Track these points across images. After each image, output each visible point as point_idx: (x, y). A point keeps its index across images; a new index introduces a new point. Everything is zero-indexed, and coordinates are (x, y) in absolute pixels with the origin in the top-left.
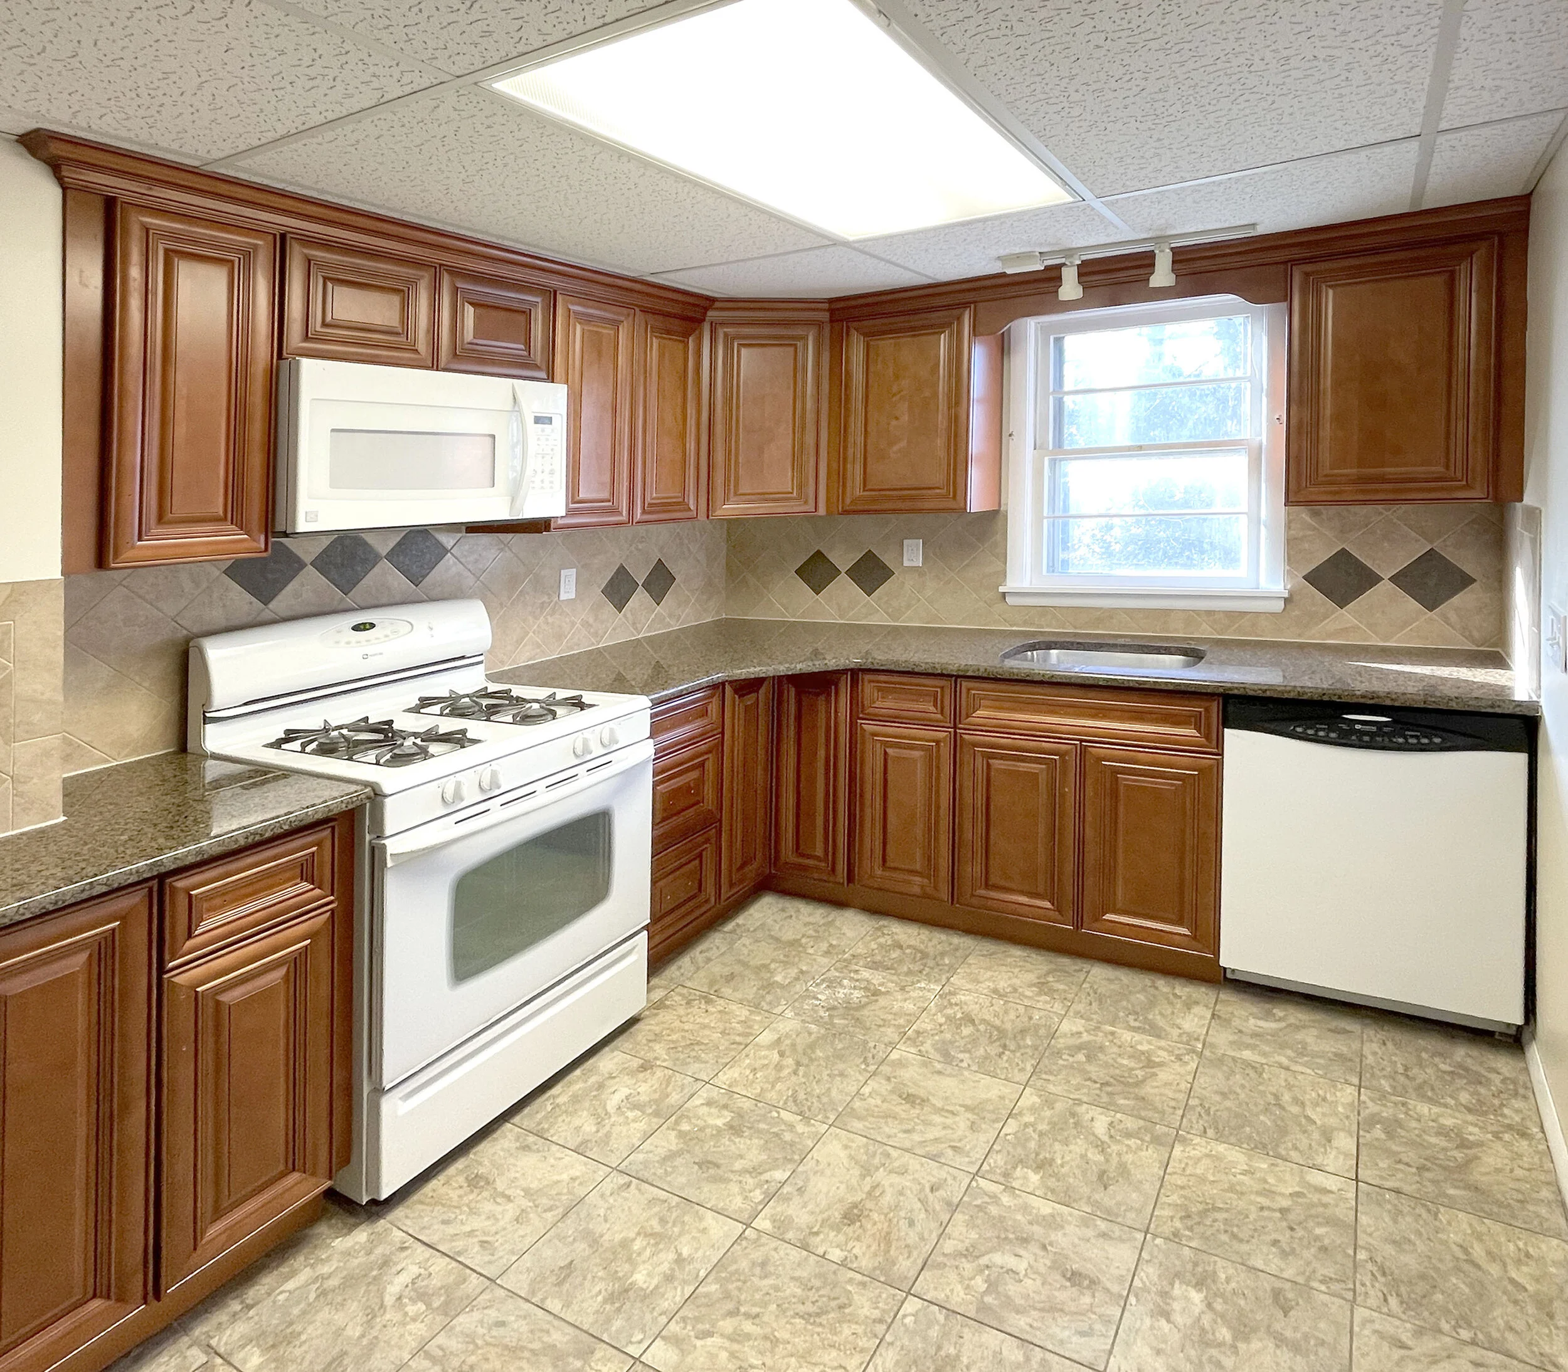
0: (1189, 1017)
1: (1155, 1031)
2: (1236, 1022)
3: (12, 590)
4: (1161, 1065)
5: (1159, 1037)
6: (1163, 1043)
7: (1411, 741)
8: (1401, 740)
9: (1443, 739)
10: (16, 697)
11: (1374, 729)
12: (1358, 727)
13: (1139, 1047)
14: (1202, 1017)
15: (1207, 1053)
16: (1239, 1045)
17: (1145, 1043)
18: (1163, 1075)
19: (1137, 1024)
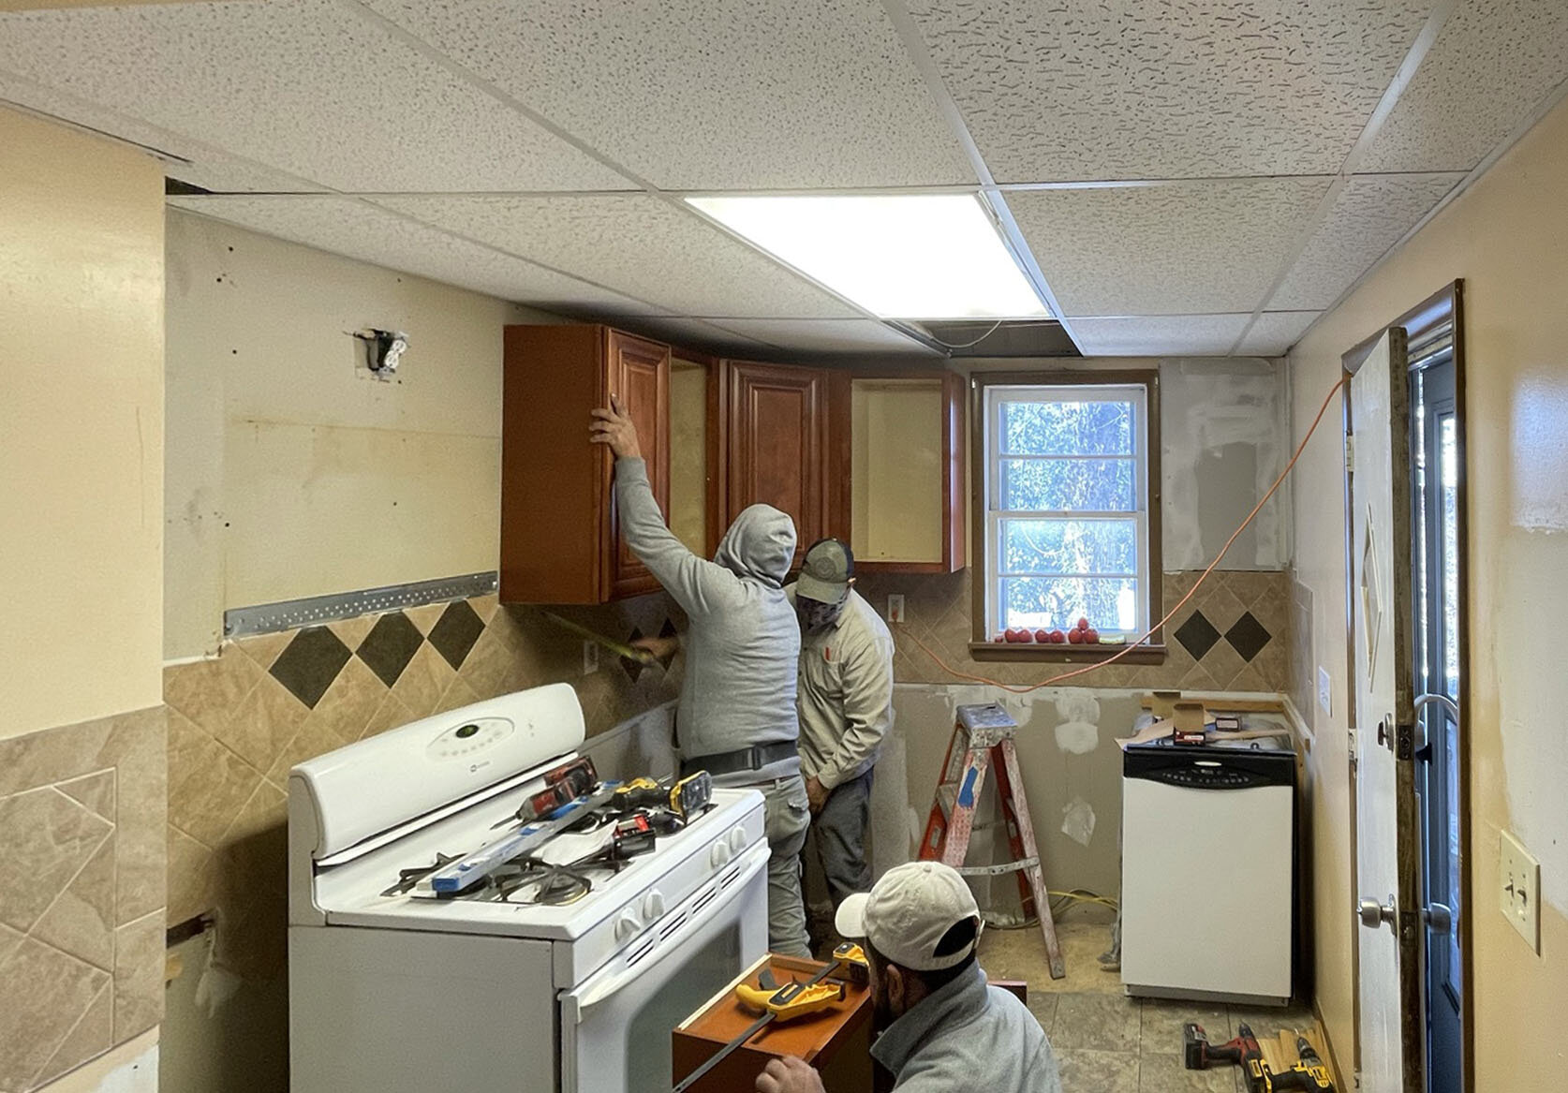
0: (1127, 1028)
1: (1111, 1046)
2: (1157, 1025)
3: (115, 727)
4: (1118, 1072)
5: (1112, 1050)
6: (1116, 1055)
7: (1233, 781)
8: (1227, 781)
9: (1250, 780)
10: (119, 866)
11: (1212, 772)
12: (1203, 771)
13: (1102, 1061)
14: (1135, 1026)
15: (1144, 1055)
16: (1161, 1043)
17: (1104, 1057)
18: (1121, 1081)
19: (1096, 1043)
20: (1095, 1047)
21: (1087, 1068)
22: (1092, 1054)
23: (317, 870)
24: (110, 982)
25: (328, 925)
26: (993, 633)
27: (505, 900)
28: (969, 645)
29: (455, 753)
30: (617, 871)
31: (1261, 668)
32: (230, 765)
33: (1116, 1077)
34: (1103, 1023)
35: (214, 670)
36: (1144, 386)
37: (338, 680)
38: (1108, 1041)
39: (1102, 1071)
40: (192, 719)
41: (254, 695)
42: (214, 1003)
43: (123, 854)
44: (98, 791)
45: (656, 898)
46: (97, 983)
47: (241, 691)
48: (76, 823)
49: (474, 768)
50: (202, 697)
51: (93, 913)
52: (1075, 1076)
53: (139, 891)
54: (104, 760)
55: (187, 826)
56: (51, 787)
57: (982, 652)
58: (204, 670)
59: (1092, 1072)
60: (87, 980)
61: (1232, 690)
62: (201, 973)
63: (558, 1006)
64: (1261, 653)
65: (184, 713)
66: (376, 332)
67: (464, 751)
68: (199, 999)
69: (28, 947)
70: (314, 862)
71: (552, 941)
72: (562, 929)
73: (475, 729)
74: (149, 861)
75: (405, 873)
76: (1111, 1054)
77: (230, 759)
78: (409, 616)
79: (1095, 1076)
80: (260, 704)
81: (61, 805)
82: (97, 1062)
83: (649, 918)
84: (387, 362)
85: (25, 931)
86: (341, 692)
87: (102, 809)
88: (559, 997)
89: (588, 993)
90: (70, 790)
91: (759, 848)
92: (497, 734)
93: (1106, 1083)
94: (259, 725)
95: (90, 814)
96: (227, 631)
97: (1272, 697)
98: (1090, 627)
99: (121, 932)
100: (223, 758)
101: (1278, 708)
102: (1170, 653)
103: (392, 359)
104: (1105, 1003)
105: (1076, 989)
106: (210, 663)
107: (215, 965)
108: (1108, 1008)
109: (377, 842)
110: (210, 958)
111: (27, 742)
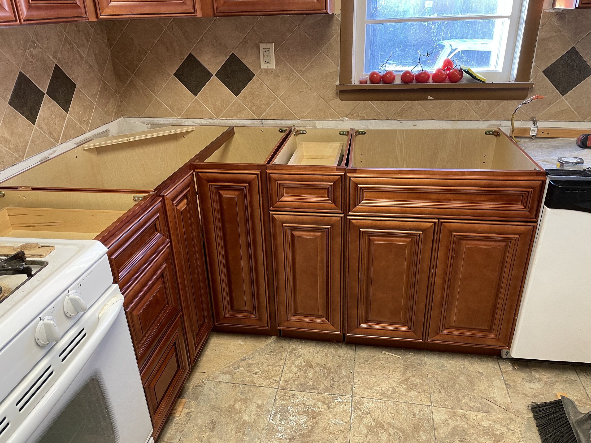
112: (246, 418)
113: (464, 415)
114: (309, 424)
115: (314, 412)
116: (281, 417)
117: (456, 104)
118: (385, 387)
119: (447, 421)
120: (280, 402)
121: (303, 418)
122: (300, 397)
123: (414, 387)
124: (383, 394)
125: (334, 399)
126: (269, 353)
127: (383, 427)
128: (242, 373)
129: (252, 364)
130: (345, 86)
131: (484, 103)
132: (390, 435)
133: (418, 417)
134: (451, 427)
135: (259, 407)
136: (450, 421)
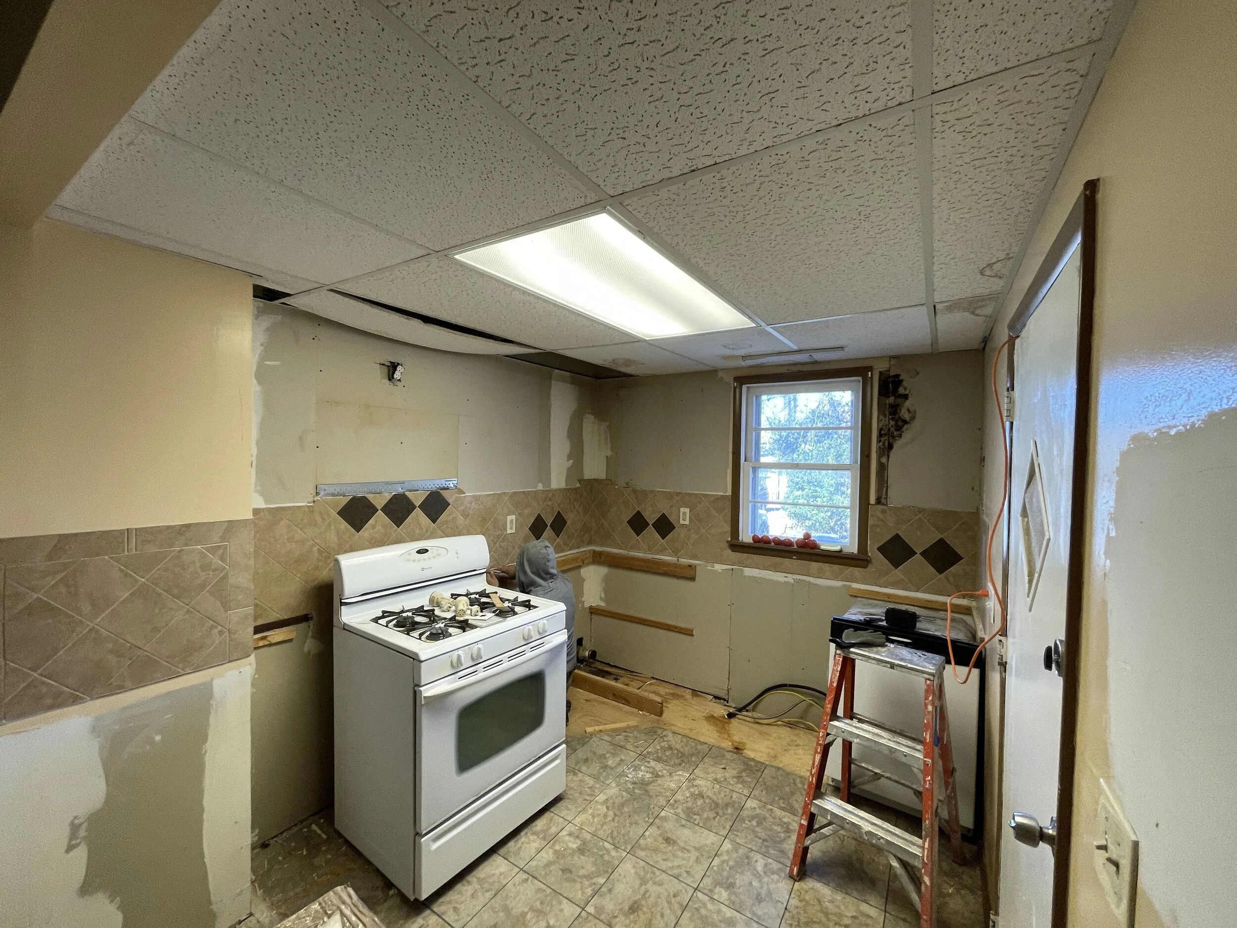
19: (783, 805)
20: (782, 809)
21: (771, 820)
22: (778, 812)
23: (342, 604)
24: (227, 634)
25: (344, 629)
26: (746, 536)
27: (408, 634)
28: (728, 542)
29: (414, 561)
30: (464, 631)
31: (951, 579)
32: (319, 553)
33: (790, 834)
34: (793, 793)
35: (311, 510)
36: (860, 378)
37: (371, 521)
38: (792, 807)
39: (782, 826)
40: (301, 530)
41: (330, 524)
42: (313, 652)
43: (232, 580)
44: (221, 551)
45: (479, 649)
46: (221, 633)
47: (323, 519)
48: (210, 563)
49: (423, 569)
50: (305, 521)
51: (218, 604)
52: (762, 823)
53: (240, 597)
54: (223, 538)
55: (299, 575)
56: (199, 547)
57: (737, 546)
58: (306, 509)
59: (774, 823)
60: (216, 631)
61: (925, 592)
62: (306, 639)
63: (415, 692)
64: (952, 569)
65: (297, 526)
66: (391, 363)
67: (419, 560)
68: (306, 649)
69: (188, 611)
70: (341, 599)
71: (414, 659)
72: (416, 654)
73: (427, 551)
74: (245, 585)
75: (384, 612)
76: (792, 817)
77: (318, 549)
78: (409, 496)
79: (775, 828)
80: (333, 527)
81: (204, 556)
82: (222, 666)
83: (476, 660)
84: (395, 376)
85: (188, 605)
86: (373, 527)
87: (222, 559)
88: (416, 688)
89: (428, 691)
90: (207, 549)
91: (561, 634)
92: (439, 555)
93: (782, 835)
94: (333, 536)
95: (217, 561)
96: (317, 494)
97: (964, 602)
98: (812, 539)
99: (233, 613)
100: (315, 549)
101: (968, 611)
102: (873, 561)
103: (397, 375)
104: (798, 781)
105: (781, 765)
106: (309, 507)
107: (313, 637)
108: (800, 785)
109: (370, 596)
110: (310, 634)
111: (188, 526)
112: (610, 763)
113: (771, 810)
114: (651, 779)
115: (658, 774)
116: (634, 770)
117: (815, 566)
118: (719, 776)
119: (755, 808)
120: (637, 762)
121: (648, 775)
122: (653, 763)
123: (743, 782)
124: (716, 780)
125: (676, 772)
126: (645, 733)
127: (703, 797)
128: (620, 739)
129: (629, 736)
130: (735, 542)
131: (835, 567)
132: (705, 802)
133: (733, 799)
134: (755, 813)
135: (622, 760)
136: (757, 809)
